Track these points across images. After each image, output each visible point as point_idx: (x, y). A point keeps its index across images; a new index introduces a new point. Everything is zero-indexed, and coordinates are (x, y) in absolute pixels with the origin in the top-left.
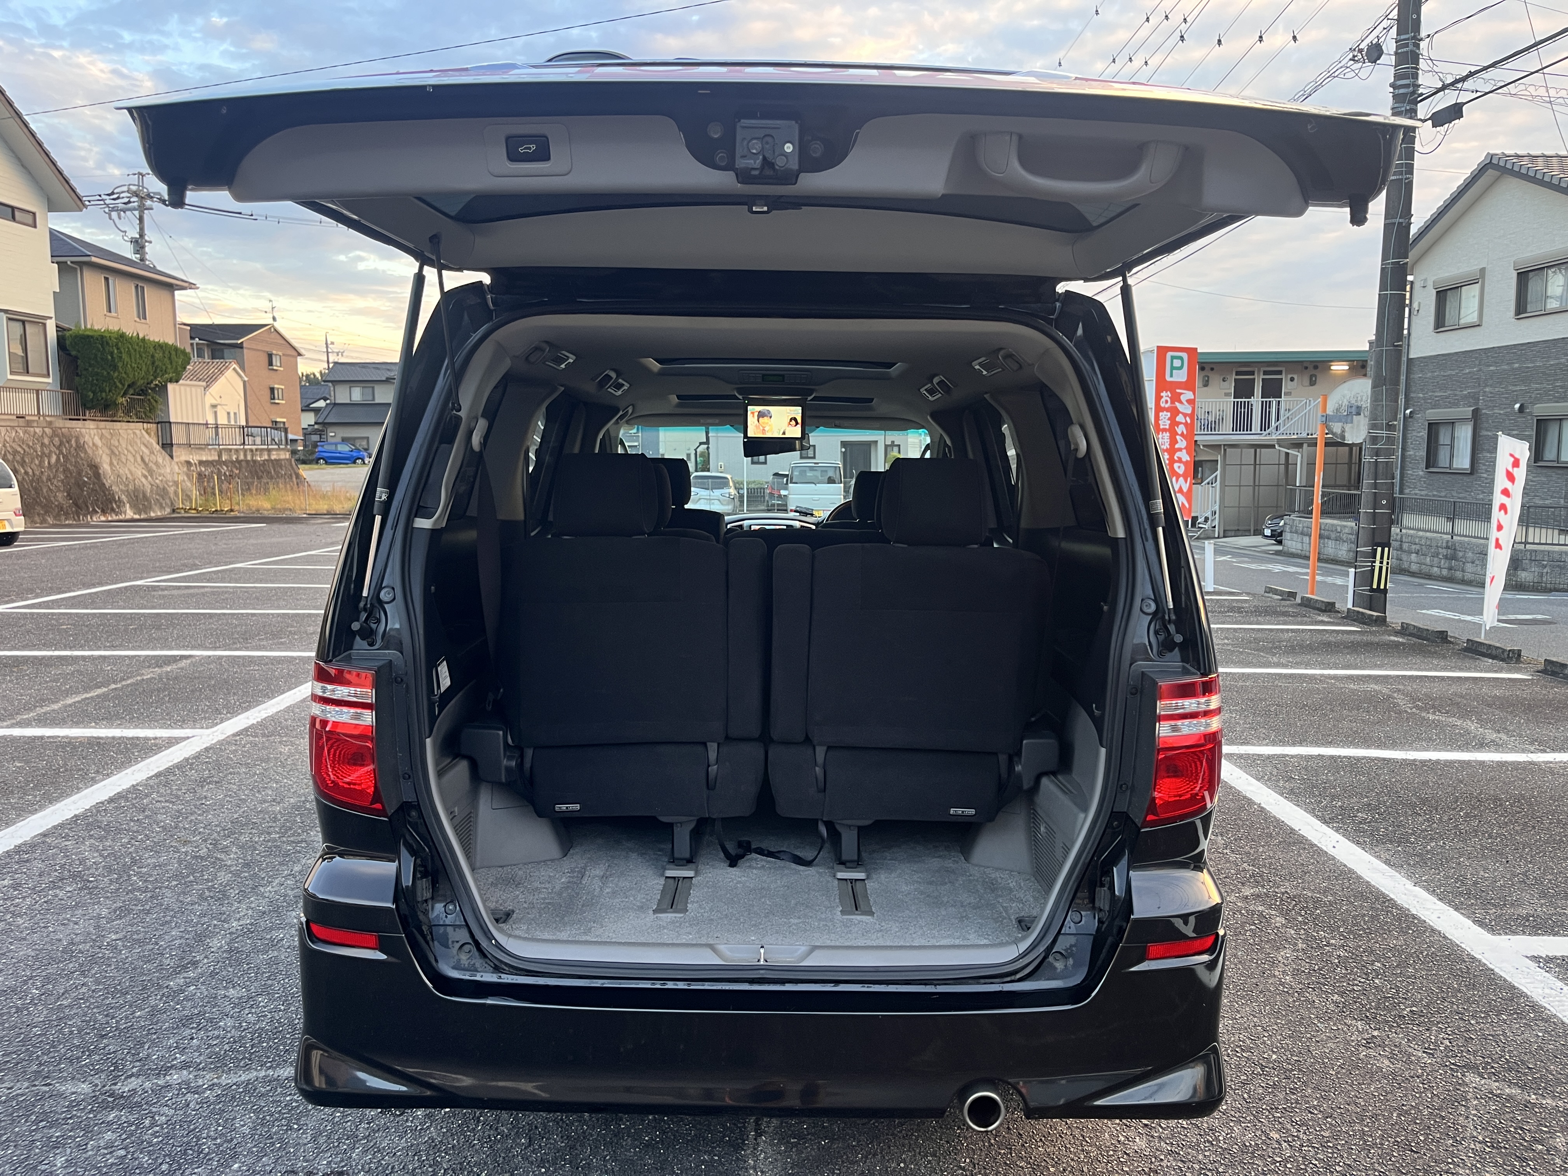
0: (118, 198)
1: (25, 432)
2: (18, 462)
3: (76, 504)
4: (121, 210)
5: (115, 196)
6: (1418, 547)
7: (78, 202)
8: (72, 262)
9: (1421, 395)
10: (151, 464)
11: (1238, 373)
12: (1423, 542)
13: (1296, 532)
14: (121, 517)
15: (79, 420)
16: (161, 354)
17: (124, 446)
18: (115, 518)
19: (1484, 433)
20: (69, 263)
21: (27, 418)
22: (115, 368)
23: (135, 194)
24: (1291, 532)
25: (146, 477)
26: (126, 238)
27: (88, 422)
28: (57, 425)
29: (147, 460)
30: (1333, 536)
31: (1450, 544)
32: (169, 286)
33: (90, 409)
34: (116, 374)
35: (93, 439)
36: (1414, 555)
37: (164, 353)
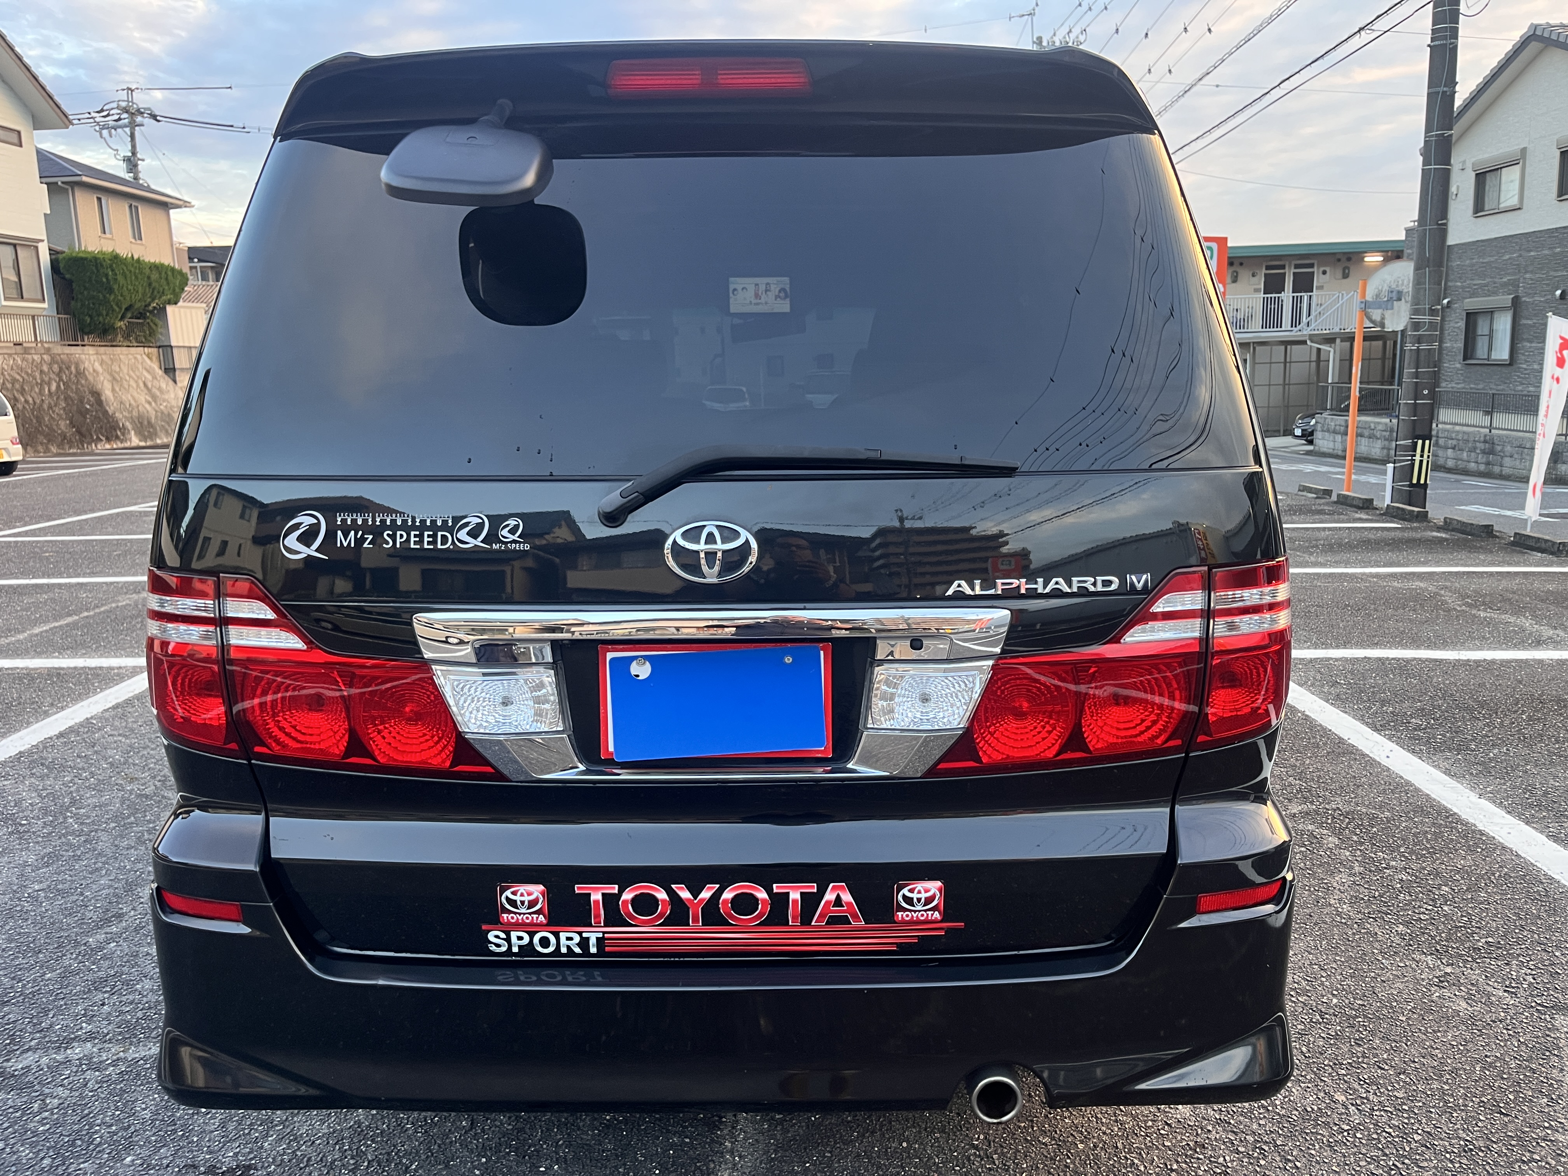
0: (108, 115)
1: (23, 360)
2: (17, 391)
3: (79, 432)
4: (112, 128)
5: (105, 113)
6: (1454, 442)
7: (64, 120)
8: (63, 183)
9: (1459, 284)
10: (154, 390)
11: (1268, 268)
12: (1460, 437)
13: (1328, 431)
14: (127, 444)
15: (77, 345)
16: (157, 275)
17: (125, 371)
18: (120, 445)
19: (1524, 322)
20: (59, 183)
21: (25, 345)
22: (111, 291)
23: (126, 110)
24: (1323, 431)
25: (149, 403)
26: (118, 157)
27: (86, 348)
28: (56, 352)
29: (150, 386)
30: (1366, 433)
31: (1488, 438)
32: (164, 205)
33: (88, 334)
34: (112, 297)
35: (93, 365)
36: (1450, 451)
37: (160, 274)
